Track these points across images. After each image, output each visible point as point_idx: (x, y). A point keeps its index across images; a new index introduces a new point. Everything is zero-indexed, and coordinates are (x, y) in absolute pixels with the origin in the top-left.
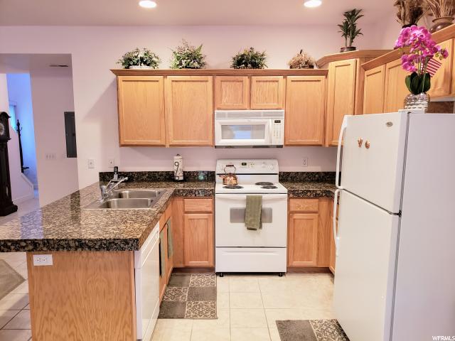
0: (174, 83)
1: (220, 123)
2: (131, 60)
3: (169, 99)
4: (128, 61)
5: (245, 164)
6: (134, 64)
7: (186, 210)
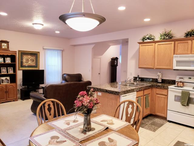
0: (158, 45)
1: (176, 60)
2: (144, 38)
3: (156, 51)
4: (144, 39)
5: (191, 78)
6: (146, 40)
7: (157, 93)
